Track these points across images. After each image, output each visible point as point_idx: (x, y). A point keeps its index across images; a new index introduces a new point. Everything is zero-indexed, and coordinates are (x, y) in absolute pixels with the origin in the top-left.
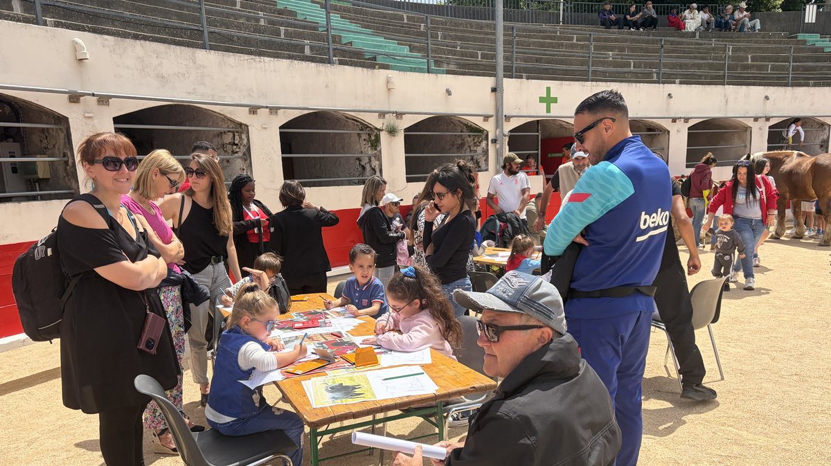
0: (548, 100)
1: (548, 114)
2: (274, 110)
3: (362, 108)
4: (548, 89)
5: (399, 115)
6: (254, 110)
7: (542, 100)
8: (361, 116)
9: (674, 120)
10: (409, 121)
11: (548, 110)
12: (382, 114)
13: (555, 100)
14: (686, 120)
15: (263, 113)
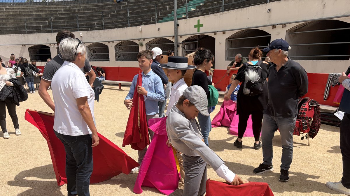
0: (199, 26)
1: (198, 33)
2: (113, 42)
3: (134, 39)
4: (199, 21)
5: (144, 39)
6: (109, 42)
7: (195, 26)
8: (134, 41)
9: (274, 26)
10: (147, 41)
11: (198, 31)
12: (139, 40)
13: (202, 25)
14: (284, 25)
15: (111, 42)
